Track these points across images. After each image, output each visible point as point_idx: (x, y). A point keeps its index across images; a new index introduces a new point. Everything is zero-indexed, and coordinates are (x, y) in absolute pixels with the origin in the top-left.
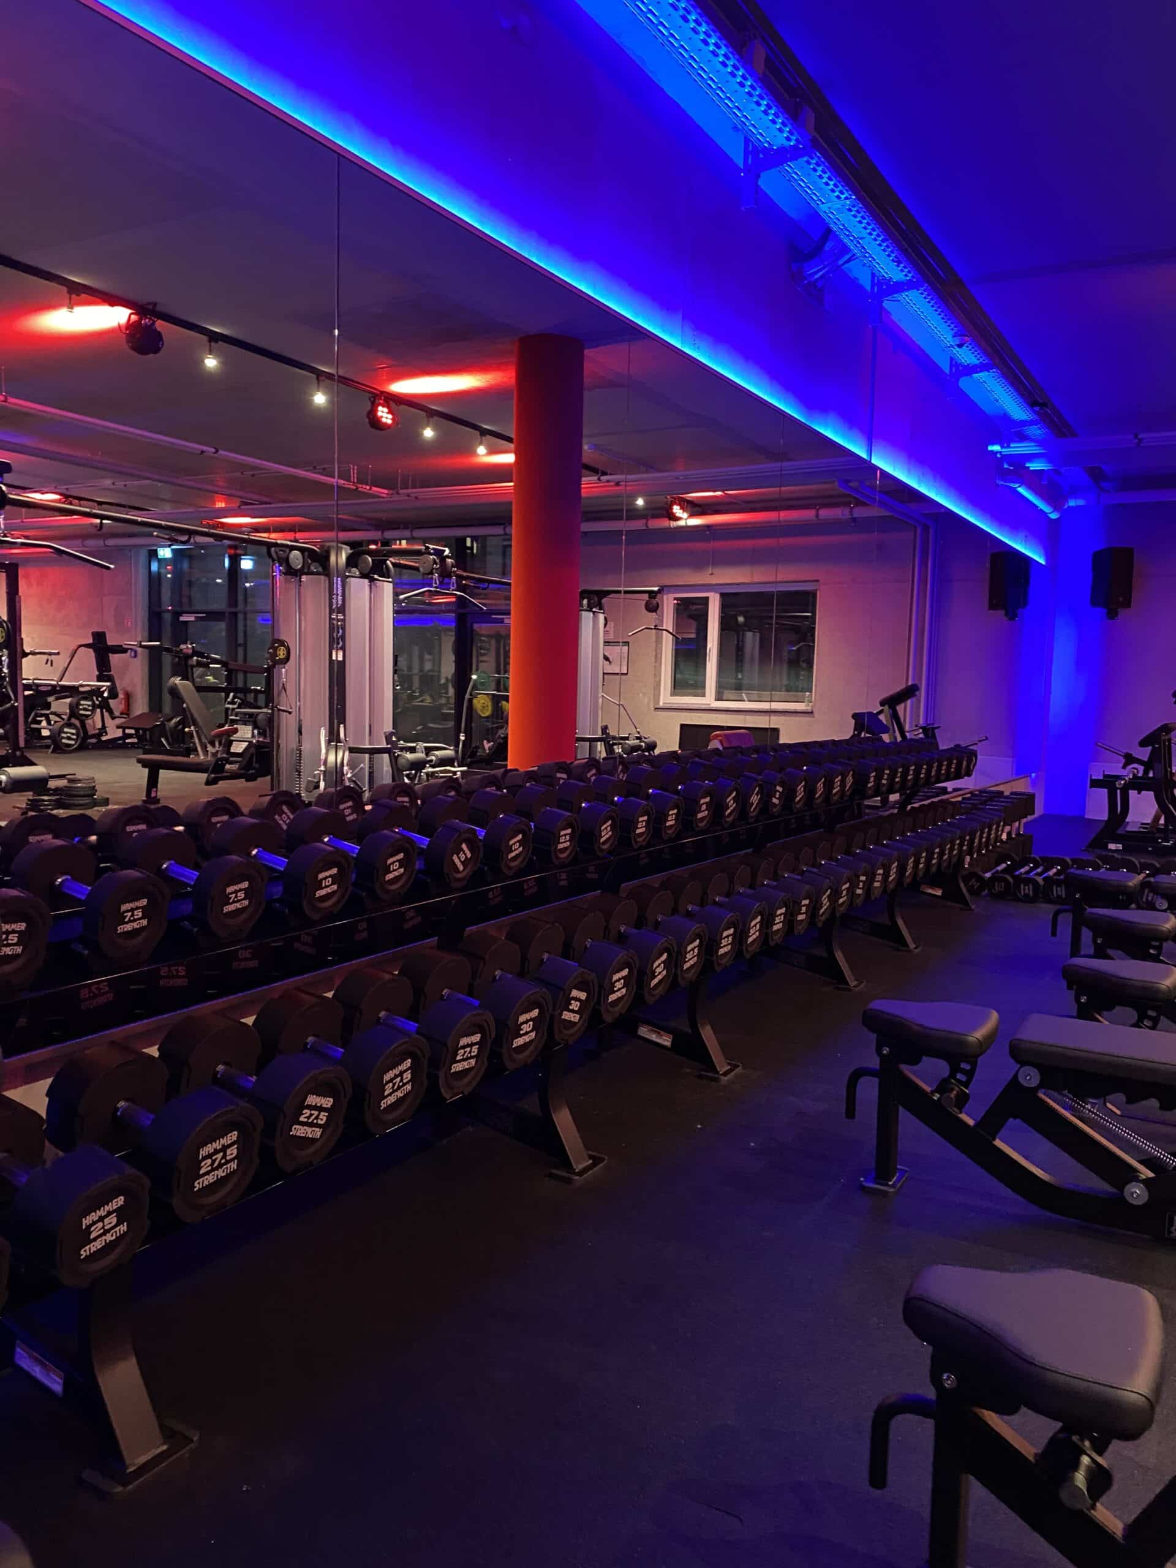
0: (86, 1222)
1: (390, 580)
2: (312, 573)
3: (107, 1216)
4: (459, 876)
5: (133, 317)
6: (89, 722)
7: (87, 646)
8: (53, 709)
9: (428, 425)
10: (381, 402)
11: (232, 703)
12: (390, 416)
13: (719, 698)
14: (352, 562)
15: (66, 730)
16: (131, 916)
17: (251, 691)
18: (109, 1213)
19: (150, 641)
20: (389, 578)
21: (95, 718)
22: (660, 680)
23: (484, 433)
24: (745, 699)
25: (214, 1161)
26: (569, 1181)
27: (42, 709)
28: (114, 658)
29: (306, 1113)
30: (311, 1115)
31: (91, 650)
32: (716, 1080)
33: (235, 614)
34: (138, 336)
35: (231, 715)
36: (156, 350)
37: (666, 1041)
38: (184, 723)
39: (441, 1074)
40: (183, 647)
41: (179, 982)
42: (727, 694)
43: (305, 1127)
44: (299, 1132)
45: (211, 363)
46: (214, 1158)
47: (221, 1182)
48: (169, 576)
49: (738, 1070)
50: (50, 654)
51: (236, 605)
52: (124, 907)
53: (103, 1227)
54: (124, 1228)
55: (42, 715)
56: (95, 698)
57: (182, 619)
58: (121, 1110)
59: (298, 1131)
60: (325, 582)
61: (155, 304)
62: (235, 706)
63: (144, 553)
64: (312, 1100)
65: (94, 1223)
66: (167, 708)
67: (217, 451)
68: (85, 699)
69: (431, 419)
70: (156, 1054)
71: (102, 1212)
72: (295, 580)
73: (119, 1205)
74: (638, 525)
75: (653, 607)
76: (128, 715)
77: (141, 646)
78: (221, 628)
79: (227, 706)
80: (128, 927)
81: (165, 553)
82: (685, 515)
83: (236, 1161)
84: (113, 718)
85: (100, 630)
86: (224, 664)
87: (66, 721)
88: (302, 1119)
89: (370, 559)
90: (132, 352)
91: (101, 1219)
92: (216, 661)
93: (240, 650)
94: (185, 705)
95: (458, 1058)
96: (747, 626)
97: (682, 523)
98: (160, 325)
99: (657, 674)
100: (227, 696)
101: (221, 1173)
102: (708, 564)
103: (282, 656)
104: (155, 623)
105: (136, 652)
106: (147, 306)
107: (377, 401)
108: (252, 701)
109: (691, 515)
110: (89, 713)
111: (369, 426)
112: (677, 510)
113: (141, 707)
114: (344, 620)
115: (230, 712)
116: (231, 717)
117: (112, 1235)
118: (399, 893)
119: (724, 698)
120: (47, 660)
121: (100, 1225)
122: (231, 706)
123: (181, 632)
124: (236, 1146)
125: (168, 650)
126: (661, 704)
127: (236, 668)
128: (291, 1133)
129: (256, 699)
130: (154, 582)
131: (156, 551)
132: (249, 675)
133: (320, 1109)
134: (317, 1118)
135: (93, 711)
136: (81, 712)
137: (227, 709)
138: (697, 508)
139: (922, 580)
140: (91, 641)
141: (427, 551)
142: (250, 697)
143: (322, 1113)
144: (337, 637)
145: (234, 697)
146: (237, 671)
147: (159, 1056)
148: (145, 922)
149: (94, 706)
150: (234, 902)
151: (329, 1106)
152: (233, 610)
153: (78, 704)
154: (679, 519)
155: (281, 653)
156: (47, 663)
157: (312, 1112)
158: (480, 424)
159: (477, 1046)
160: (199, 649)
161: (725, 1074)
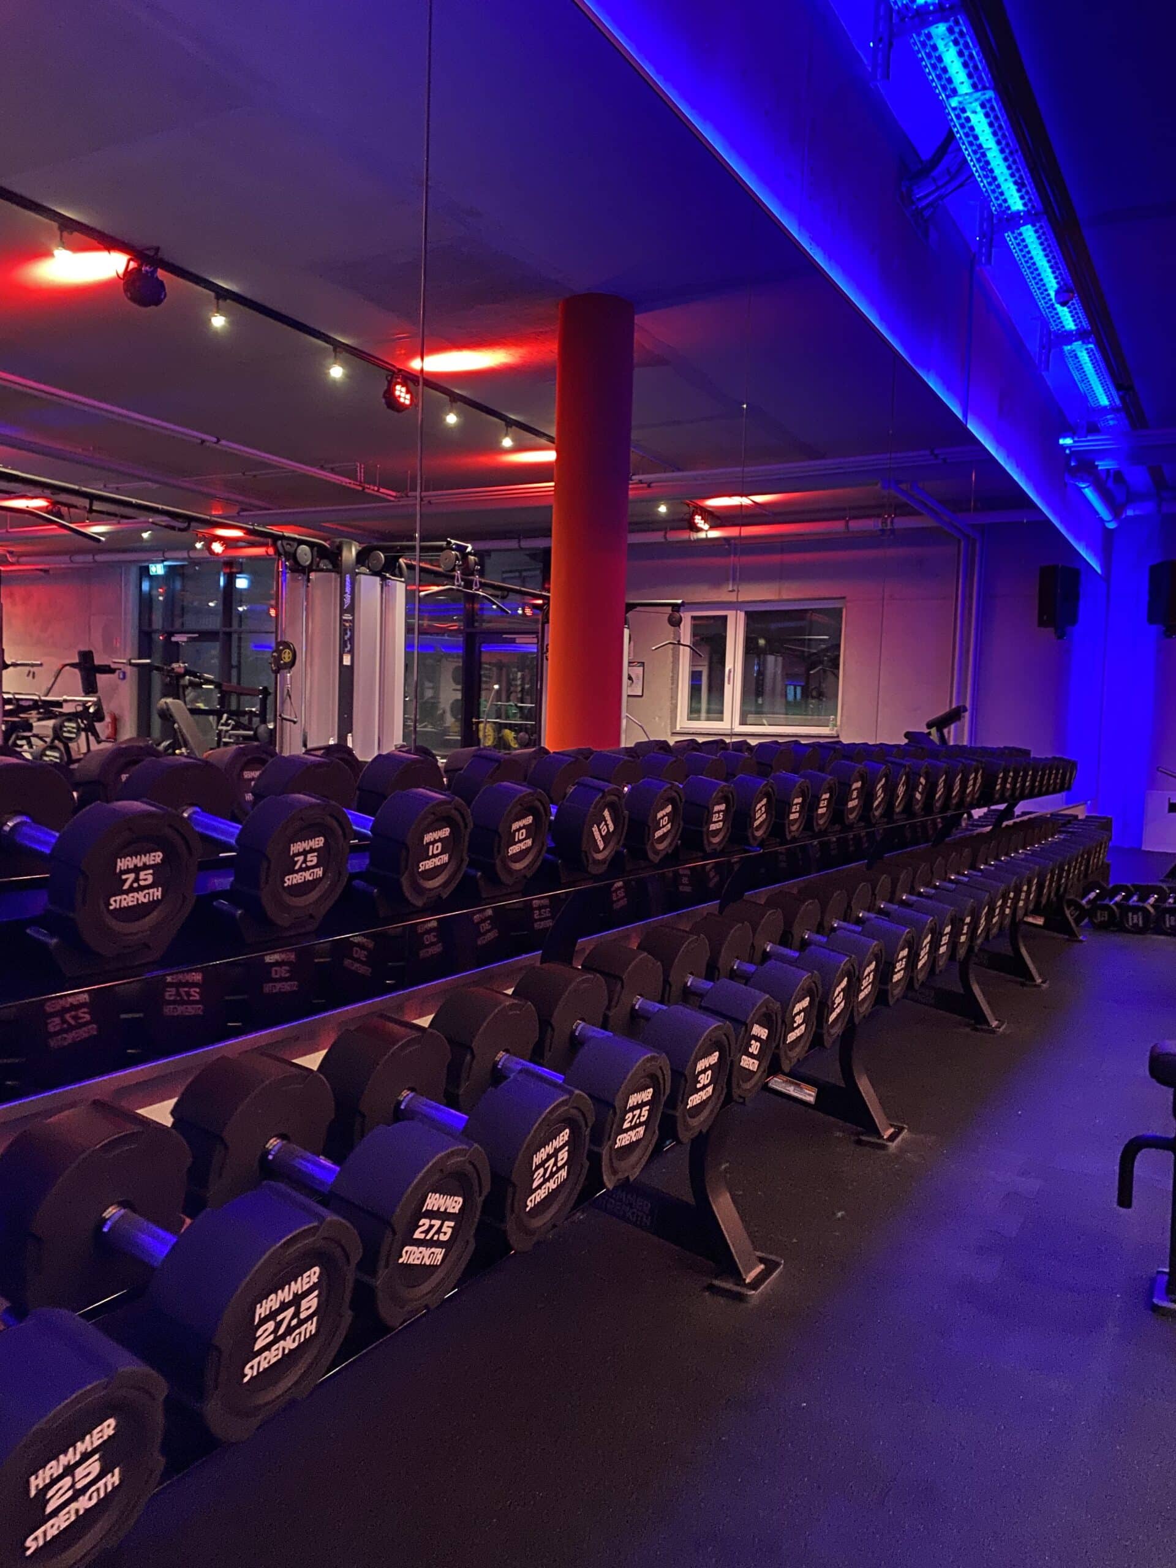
0: (36, 1483)
1: (403, 579)
2: (322, 570)
3: (78, 1464)
4: (599, 857)
5: (132, 265)
6: (72, 745)
7: (73, 665)
8: (35, 731)
9: (450, 411)
10: (399, 380)
11: (226, 724)
12: (408, 396)
13: (743, 723)
14: (361, 558)
15: (48, 753)
16: (133, 882)
17: (245, 713)
18: (85, 1456)
19: (140, 659)
20: (401, 577)
21: (79, 741)
22: (677, 703)
23: (510, 423)
24: (765, 722)
25: (278, 1325)
26: (740, 1298)
27: (24, 731)
28: (102, 679)
29: (424, 1225)
30: (431, 1227)
31: (77, 671)
32: (884, 1147)
33: (229, 635)
34: (138, 284)
35: (225, 737)
36: (157, 301)
37: (808, 1095)
38: (175, 745)
39: (605, 1152)
40: (175, 665)
41: (190, 1010)
42: (751, 718)
43: (421, 1249)
44: (412, 1257)
45: (218, 321)
46: (279, 1318)
47: (289, 1358)
48: (161, 598)
49: (905, 1133)
50: (33, 665)
51: (231, 626)
52: (122, 864)
53: (72, 1486)
54: (113, 1479)
55: (23, 738)
56: (79, 721)
57: (174, 639)
58: (109, 1223)
59: (412, 1255)
60: (336, 581)
61: (157, 249)
62: (229, 728)
63: (134, 572)
64: (434, 1202)
65: (54, 1481)
66: (156, 732)
67: (218, 440)
68: (69, 720)
69: (454, 404)
70: (168, 1121)
71: (70, 1457)
72: (303, 579)
73: (105, 1437)
74: (657, 537)
75: (675, 623)
76: (115, 740)
77: (131, 664)
78: (214, 650)
79: (220, 728)
80: (128, 901)
81: (157, 569)
82: (706, 527)
83: (315, 1319)
84: (99, 742)
85: (86, 649)
86: (218, 686)
87: (48, 744)
88: (418, 1235)
89: (382, 555)
90: (132, 304)
91: (69, 1470)
92: (208, 682)
93: (234, 672)
94: (176, 726)
95: (626, 1125)
96: (771, 649)
97: (702, 535)
98: (161, 274)
99: (674, 697)
100: (220, 718)
101: (289, 1344)
102: (728, 580)
103: (287, 660)
104: (145, 646)
105: (124, 673)
106: (147, 252)
107: (394, 380)
108: (246, 723)
109: (712, 528)
110: (73, 736)
111: (385, 406)
112: (698, 520)
113: (128, 732)
114: (352, 621)
115: (223, 734)
116: (224, 740)
117: (90, 1499)
118: (525, 877)
119: (748, 722)
120: (29, 672)
121: (67, 1481)
122: (224, 728)
123: (172, 652)
124: (316, 1293)
125: (158, 669)
126: (678, 729)
127: (228, 689)
128: (401, 1261)
129: (250, 721)
130: (146, 603)
131: (147, 569)
132: (242, 698)
133: (444, 1216)
134: (439, 1231)
135: (78, 734)
136: (66, 735)
137: (221, 731)
138: (717, 518)
139: (967, 597)
140: (77, 660)
141: (449, 547)
142: (245, 720)
143: (447, 1223)
144: (347, 640)
145: (228, 719)
146: (230, 693)
147: (174, 1124)
148: (157, 893)
149: (79, 729)
150: (301, 870)
151: (456, 1210)
152: (228, 630)
153: (62, 726)
154: (700, 530)
155: (286, 656)
156: (28, 675)
157: (433, 1222)
158: (504, 413)
159: (648, 1108)
160: (192, 669)
161: (892, 1138)
